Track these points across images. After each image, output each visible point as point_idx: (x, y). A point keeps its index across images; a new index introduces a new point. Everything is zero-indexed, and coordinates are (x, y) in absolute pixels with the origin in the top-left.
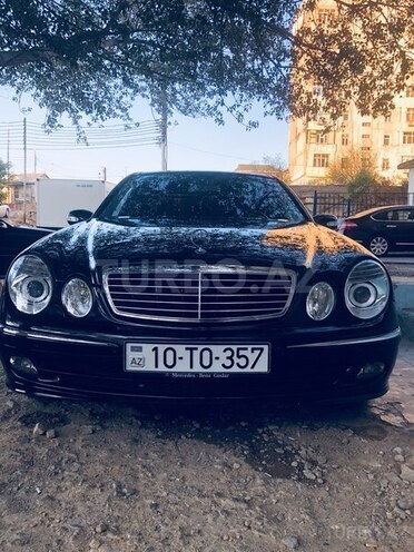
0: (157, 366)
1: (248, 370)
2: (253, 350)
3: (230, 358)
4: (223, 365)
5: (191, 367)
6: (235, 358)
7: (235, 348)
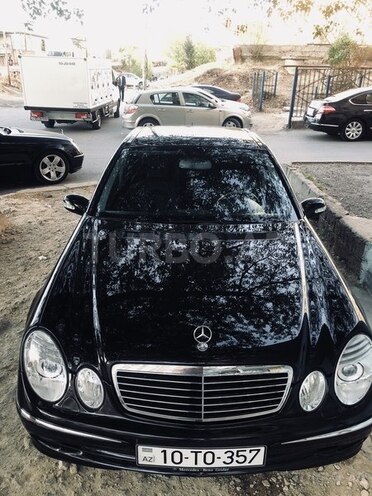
0: (165, 462)
1: (246, 464)
2: (250, 451)
3: (231, 457)
4: (224, 462)
5: (196, 463)
6: (235, 457)
7: (235, 451)
